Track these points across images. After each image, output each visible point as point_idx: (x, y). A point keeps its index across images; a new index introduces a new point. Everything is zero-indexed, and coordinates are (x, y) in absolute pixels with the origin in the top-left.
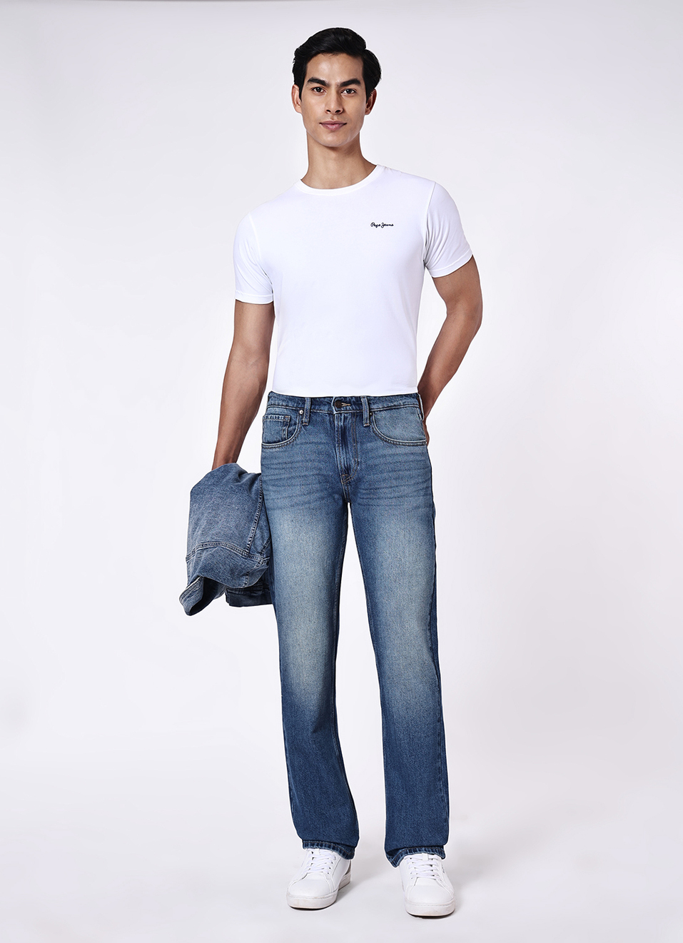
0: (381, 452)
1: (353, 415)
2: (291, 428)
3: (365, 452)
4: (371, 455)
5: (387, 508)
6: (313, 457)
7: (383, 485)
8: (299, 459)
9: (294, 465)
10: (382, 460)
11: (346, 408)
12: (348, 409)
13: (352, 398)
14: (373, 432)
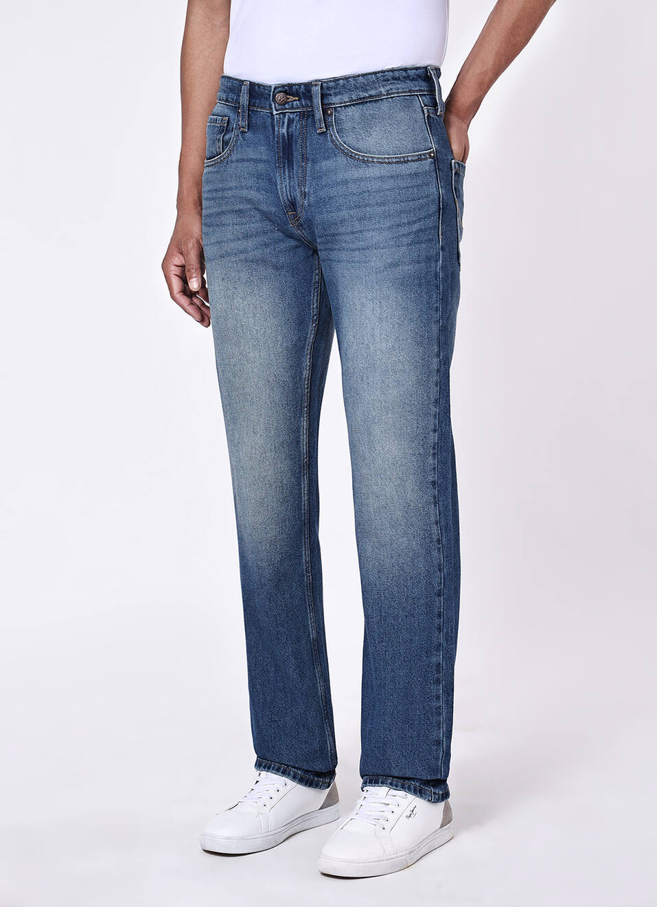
0: (341, 176)
1: (301, 115)
2: (227, 137)
4: (325, 181)
6: (250, 182)
8: (233, 184)
10: (341, 190)
11: (292, 105)
12: (295, 106)
13: (300, 88)
14: (332, 142)
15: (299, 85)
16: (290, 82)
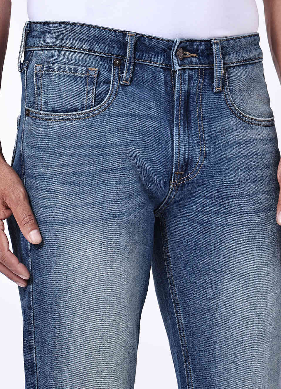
0: (234, 137)
1: (200, 72)
3: (215, 136)
4: (221, 141)
5: (243, 229)
7: (239, 191)
9: (107, 150)
10: (235, 151)
11: (191, 61)
12: (194, 63)
13: (201, 44)
14: (225, 102)
15: (200, 41)
16: (191, 38)
